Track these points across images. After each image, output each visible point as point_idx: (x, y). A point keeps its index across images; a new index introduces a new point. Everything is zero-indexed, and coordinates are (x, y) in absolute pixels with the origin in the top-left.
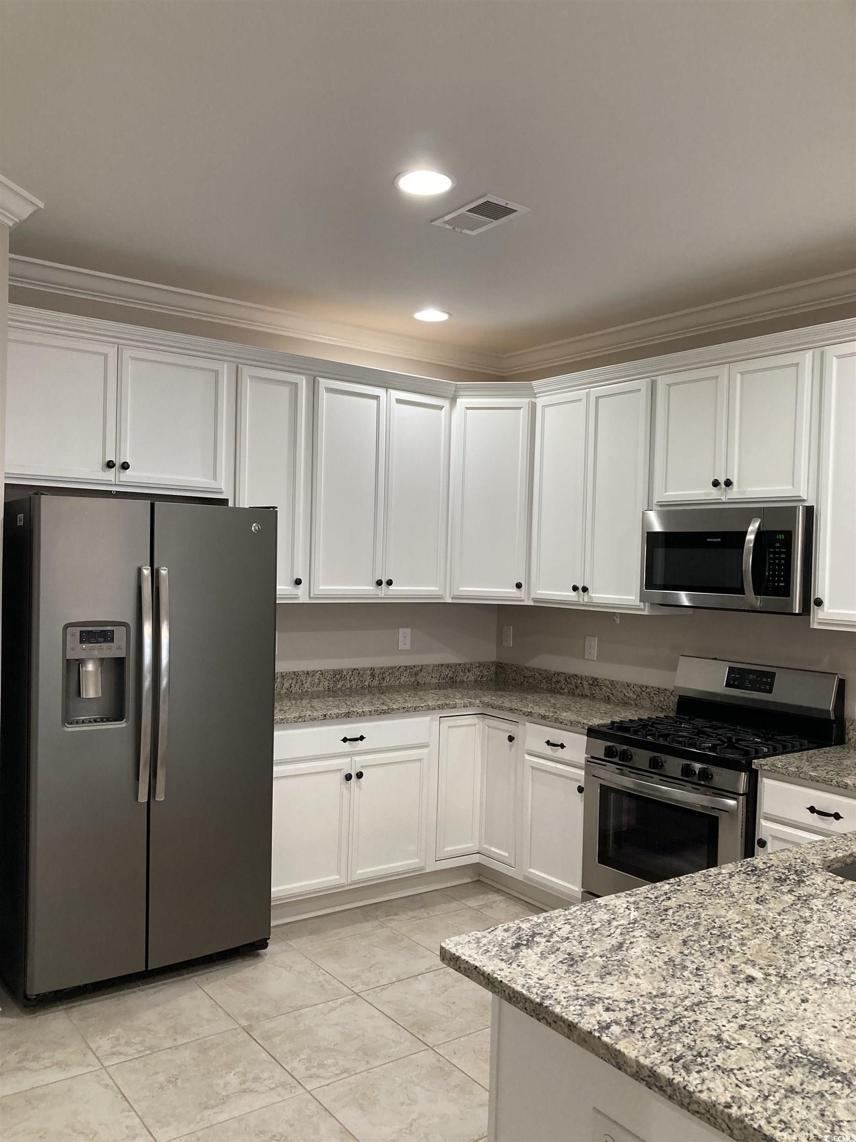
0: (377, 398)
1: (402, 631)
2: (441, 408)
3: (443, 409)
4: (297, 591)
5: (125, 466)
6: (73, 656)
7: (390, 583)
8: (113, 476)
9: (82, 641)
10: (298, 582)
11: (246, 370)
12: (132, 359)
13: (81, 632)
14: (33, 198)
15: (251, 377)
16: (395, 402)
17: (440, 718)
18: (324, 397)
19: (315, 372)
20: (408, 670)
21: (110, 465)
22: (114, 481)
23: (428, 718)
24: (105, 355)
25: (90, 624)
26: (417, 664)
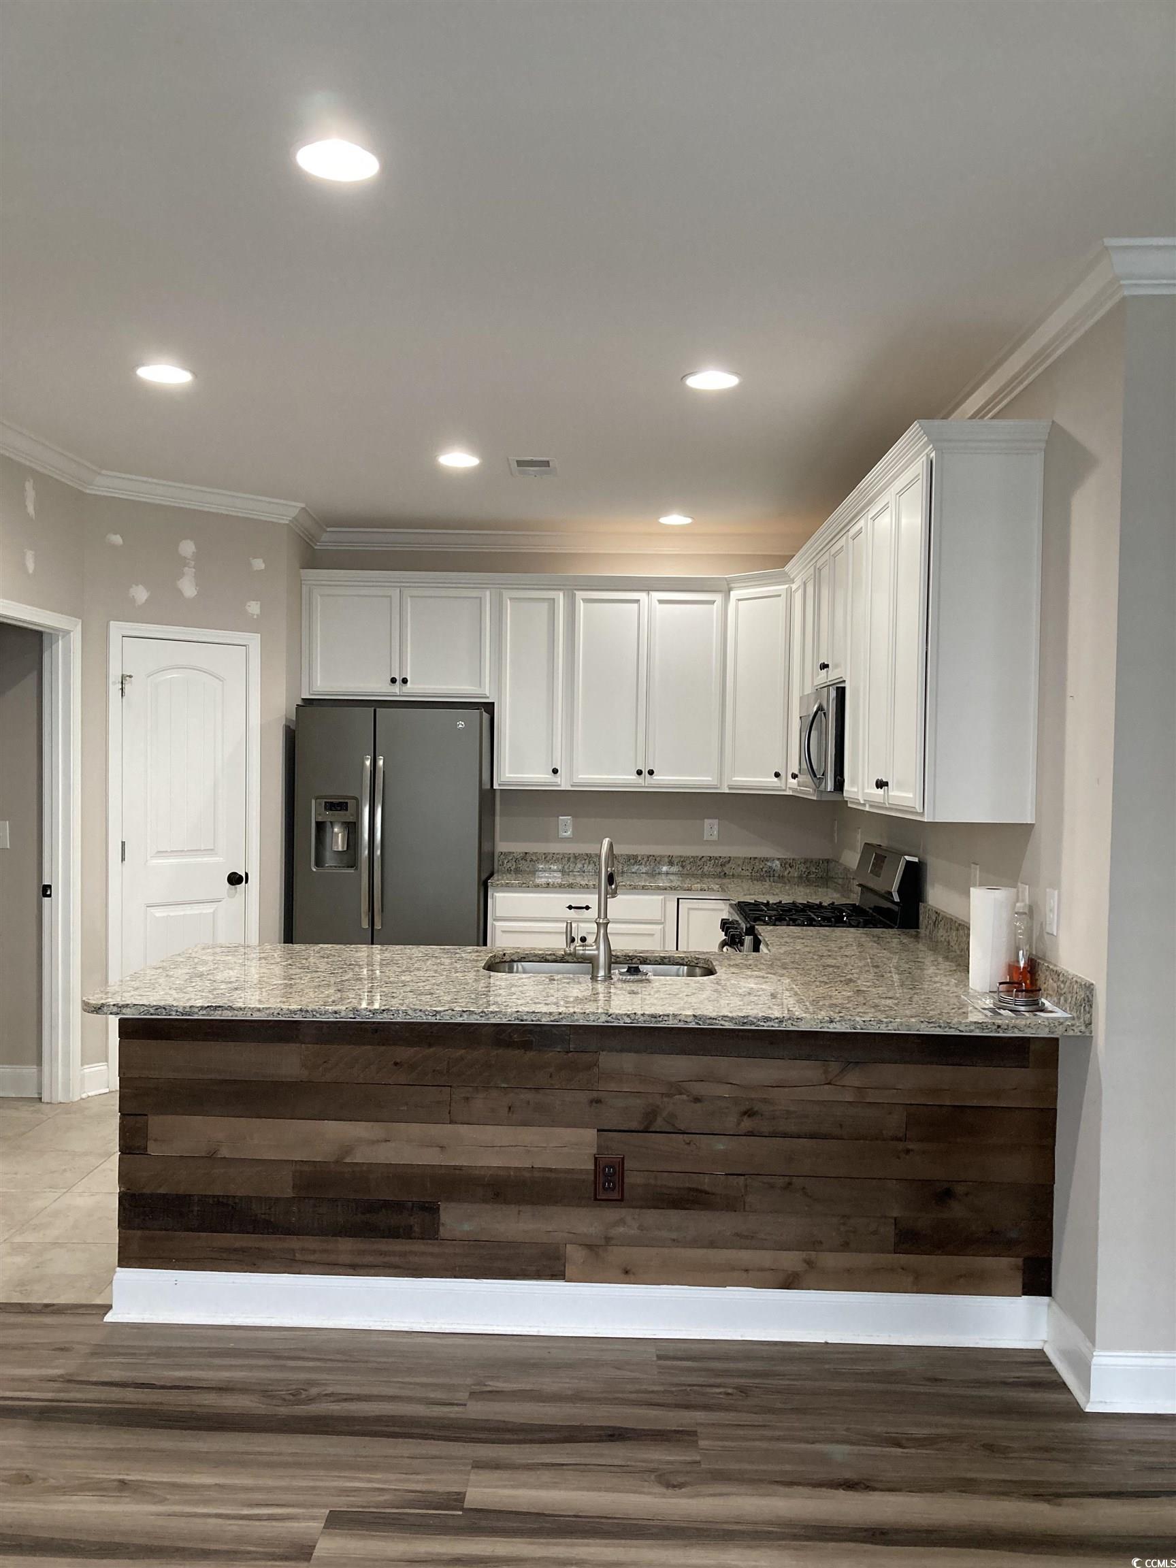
0: (637, 601)
1: (707, 821)
2: (713, 602)
3: (717, 603)
4: (557, 779)
5: (405, 681)
6: (320, 819)
7: (651, 772)
8: (396, 688)
9: (325, 808)
10: (555, 771)
11: (507, 594)
12: (411, 597)
13: (325, 802)
14: (293, 503)
15: (511, 599)
16: (657, 603)
17: (678, 899)
18: (581, 607)
19: (572, 587)
20: (713, 861)
21: (393, 681)
22: (396, 692)
23: (662, 897)
24: (390, 597)
25: (331, 797)
26: (723, 855)
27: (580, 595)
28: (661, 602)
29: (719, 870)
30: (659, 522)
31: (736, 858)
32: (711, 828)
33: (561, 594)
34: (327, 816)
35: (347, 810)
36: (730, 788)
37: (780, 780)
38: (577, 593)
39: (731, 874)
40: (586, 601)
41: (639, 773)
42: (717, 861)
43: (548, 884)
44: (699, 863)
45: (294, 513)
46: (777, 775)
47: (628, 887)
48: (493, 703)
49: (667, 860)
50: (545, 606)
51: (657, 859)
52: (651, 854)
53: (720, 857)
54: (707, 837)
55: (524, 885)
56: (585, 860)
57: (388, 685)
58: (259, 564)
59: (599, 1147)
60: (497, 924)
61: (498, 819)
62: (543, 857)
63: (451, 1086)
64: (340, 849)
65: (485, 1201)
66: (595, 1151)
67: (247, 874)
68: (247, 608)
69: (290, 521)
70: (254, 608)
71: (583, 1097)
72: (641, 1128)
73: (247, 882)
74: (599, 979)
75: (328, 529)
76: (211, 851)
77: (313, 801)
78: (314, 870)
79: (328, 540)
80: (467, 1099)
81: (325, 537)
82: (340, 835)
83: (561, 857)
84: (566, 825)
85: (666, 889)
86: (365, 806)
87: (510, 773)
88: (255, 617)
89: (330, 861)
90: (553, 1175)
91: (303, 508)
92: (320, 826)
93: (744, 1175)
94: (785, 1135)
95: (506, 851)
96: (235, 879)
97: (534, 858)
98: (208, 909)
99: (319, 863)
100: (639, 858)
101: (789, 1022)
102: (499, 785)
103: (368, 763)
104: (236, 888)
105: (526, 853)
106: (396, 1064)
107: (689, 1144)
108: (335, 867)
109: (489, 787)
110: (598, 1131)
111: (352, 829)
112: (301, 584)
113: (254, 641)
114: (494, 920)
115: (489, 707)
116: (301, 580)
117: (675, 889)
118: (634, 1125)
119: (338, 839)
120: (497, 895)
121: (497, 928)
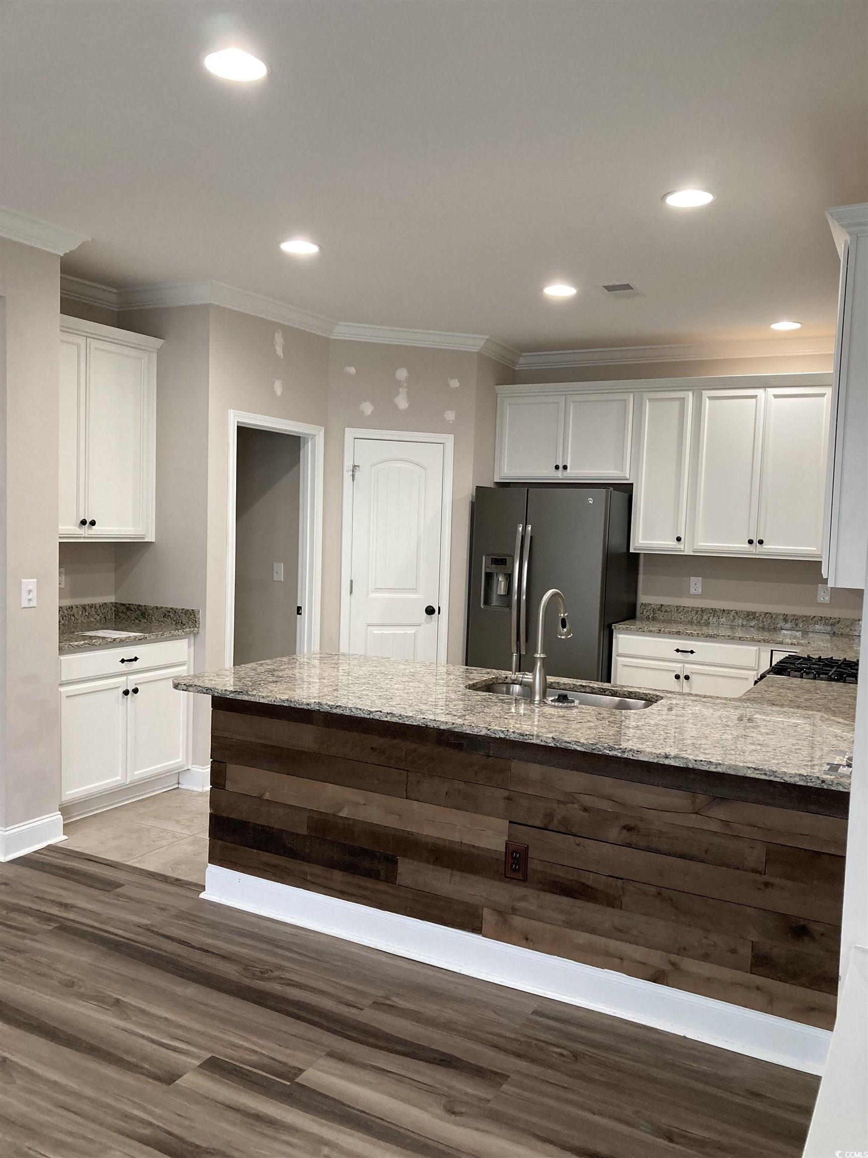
0: (755, 397)
1: (820, 586)
2: (823, 395)
3: (826, 396)
4: (681, 546)
5: (565, 467)
6: (489, 571)
7: (761, 542)
8: (560, 474)
9: (492, 563)
10: (679, 539)
11: (647, 396)
12: (573, 402)
13: (492, 558)
14: (481, 336)
15: (649, 400)
16: (773, 397)
17: (772, 651)
18: (707, 404)
19: (698, 389)
20: (824, 621)
21: (557, 467)
22: (560, 476)
24: (558, 403)
25: (496, 554)
26: (833, 616)
27: (706, 394)
28: (776, 396)
29: (829, 629)
30: (771, 329)
31: (845, 619)
32: (824, 592)
33: (690, 394)
34: (493, 569)
35: (506, 564)
38: (704, 392)
39: (840, 633)
40: (710, 398)
41: (751, 542)
42: (827, 621)
43: (660, 630)
44: (811, 621)
45: (482, 343)
47: (727, 638)
48: (632, 484)
49: (781, 617)
50: (676, 404)
51: (774, 616)
52: (769, 612)
53: (831, 618)
54: (820, 599)
55: (640, 630)
56: (711, 613)
57: (553, 471)
58: (454, 383)
59: (509, 836)
60: (619, 659)
61: (641, 577)
62: (676, 609)
63: (408, 771)
64: (502, 593)
65: (428, 862)
66: (506, 838)
67: (439, 608)
68: (445, 416)
69: (480, 349)
70: (450, 416)
72: (542, 825)
73: (439, 613)
74: (536, 702)
75: (523, 354)
76: (414, 590)
77: (484, 557)
78: (482, 606)
79: (524, 362)
80: (419, 781)
81: (522, 360)
82: (503, 583)
83: (691, 610)
84: (696, 584)
86: (516, 562)
87: (642, 540)
88: (451, 422)
89: (495, 602)
90: (475, 851)
91: (488, 340)
92: (489, 576)
94: (658, 851)
95: (647, 602)
96: (430, 611)
97: (669, 610)
98: (411, 631)
99: (487, 602)
100: (757, 615)
102: (635, 549)
103: (520, 529)
104: (431, 617)
105: (662, 605)
106: (372, 748)
107: (579, 845)
108: (499, 606)
109: (625, 550)
110: (510, 822)
111: (509, 577)
112: (497, 397)
113: (449, 439)
114: (617, 656)
115: (627, 490)
116: (497, 394)
117: (768, 642)
118: (538, 824)
119: (501, 586)
120: (620, 636)
121: (618, 662)
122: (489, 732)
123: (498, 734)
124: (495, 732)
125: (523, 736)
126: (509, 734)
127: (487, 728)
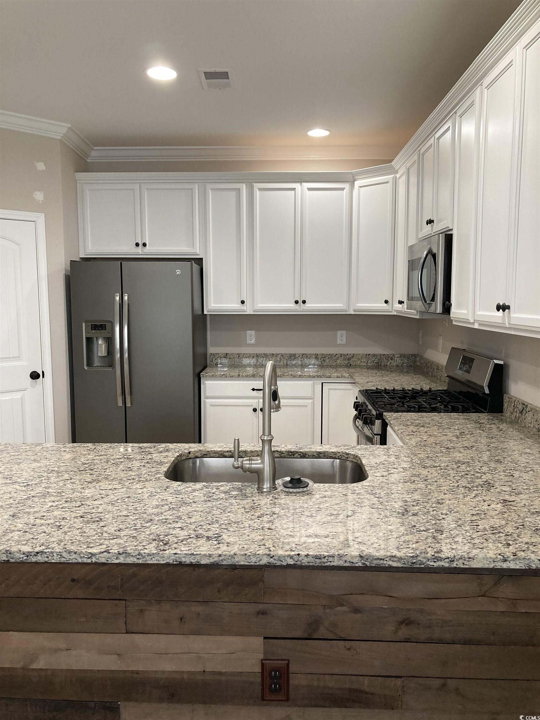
0: (293, 189)
1: (339, 332)
2: (343, 189)
3: (345, 190)
4: (244, 307)
5: (144, 245)
6: (89, 335)
7: (304, 302)
8: (140, 250)
9: (92, 329)
10: (243, 302)
11: (209, 186)
12: (147, 189)
13: (92, 325)
14: (63, 124)
15: (212, 189)
16: (307, 190)
17: (322, 383)
18: (257, 194)
19: (251, 181)
20: (343, 357)
21: (137, 245)
22: (140, 252)
23: (311, 382)
24: (134, 190)
25: (96, 321)
26: (349, 353)
27: (257, 186)
28: (310, 189)
29: (347, 362)
30: (307, 135)
31: (357, 354)
32: (341, 336)
33: (244, 186)
34: (93, 333)
35: (105, 329)
36: (354, 311)
37: (388, 305)
38: (255, 184)
39: (354, 365)
40: (260, 189)
41: (297, 302)
43: (239, 375)
44: (334, 358)
45: (64, 130)
46: (386, 302)
47: (290, 376)
48: (202, 258)
49: (314, 356)
50: (234, 193)
51: (308, 356)
52: (304, 353)
53: (347, 354)
54: (339, 342)
55: (224, 376)
56: (263, 357)
57: (134, 248)
58: (41, 166)
59: (265, 653)
60: (207, 400)
61: (209, 333)
62: (238, 356)
63: (126, 600)
64: (103, 355)
65: (161, 700)
66: (261, 656)
67: (43, 372)
68: (34, 196)
69: (62, 137)
70: (39, 196)
71: (250, 608)
72: (306, 636)
73: (43, 377)
74: (265, 490)
75: (95, 148)
76: (18, 358)
77: (84, 324)
78: (86, 368)
79: (95, 154)
80: (142, 611)
81: (93, 153)
82: (104, 345)
83: (249, 356)
84: (251, 336)
85: (314, 377)
86: (117, 326)
87: (213, 304)
88: (40, 202)
89: (97, 362)
90: (223, 678)
91: (70, 128)
92: (89, 340)
93: (401, 677)
94: (441, 642)
95: (215, 353)
96: (35, 376)
97: (232, 357)
98: (18, 395)
99: (89, 364)
100: (297, 356)
101: (461, 561)
102: (208, 311)
103: (118, 298)
104: (36, 381)
105: (227, 354)
106: (73, 580)
107: (349, 649)
108: (101, 366)
109: (200, 313)
110: (265, 638)
111: (110, 341)
112: (76, 183)
113: (40, 218)
114: (205, 398)
115: (199, 261)
116: (76, 180)
117: (320, 377)
118: (299, 634)
119: (101, 347)
120: (207, 382)
121: (207, 403)
122: (271, 559)
123: (286, 560)
124: (280, 558)
125: (320, 558)
126: (300, 559)
127: (269, 555)
